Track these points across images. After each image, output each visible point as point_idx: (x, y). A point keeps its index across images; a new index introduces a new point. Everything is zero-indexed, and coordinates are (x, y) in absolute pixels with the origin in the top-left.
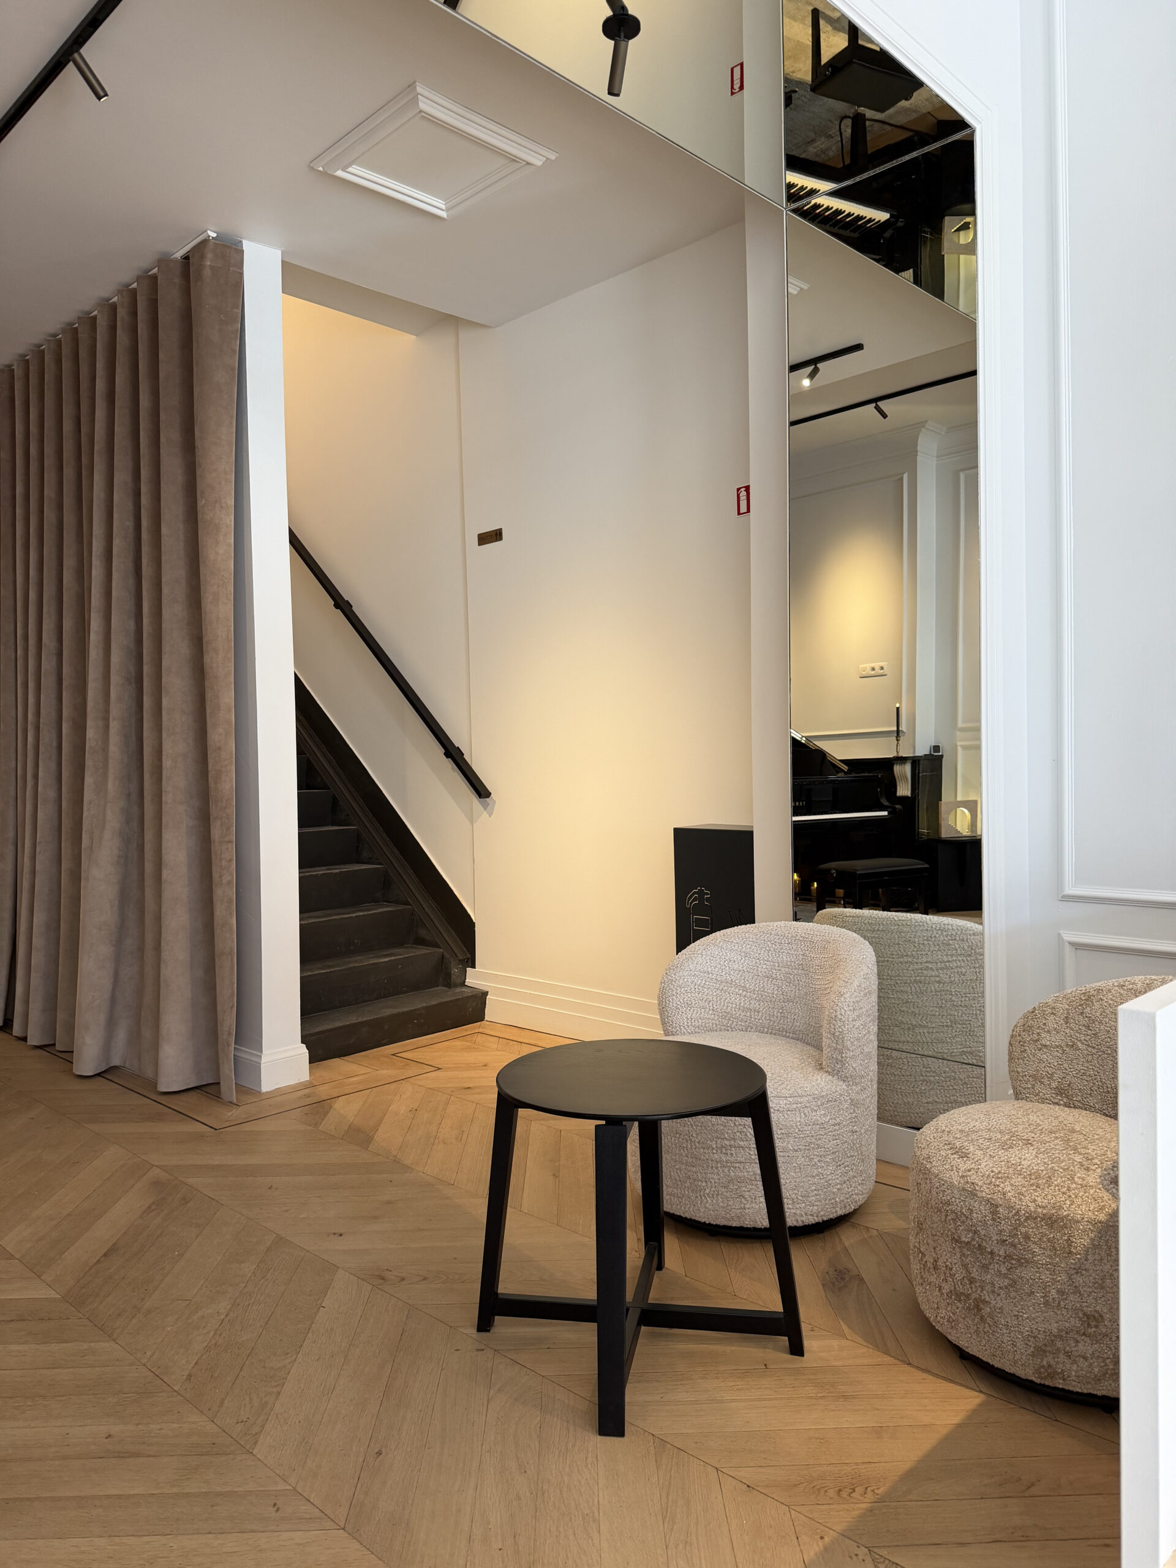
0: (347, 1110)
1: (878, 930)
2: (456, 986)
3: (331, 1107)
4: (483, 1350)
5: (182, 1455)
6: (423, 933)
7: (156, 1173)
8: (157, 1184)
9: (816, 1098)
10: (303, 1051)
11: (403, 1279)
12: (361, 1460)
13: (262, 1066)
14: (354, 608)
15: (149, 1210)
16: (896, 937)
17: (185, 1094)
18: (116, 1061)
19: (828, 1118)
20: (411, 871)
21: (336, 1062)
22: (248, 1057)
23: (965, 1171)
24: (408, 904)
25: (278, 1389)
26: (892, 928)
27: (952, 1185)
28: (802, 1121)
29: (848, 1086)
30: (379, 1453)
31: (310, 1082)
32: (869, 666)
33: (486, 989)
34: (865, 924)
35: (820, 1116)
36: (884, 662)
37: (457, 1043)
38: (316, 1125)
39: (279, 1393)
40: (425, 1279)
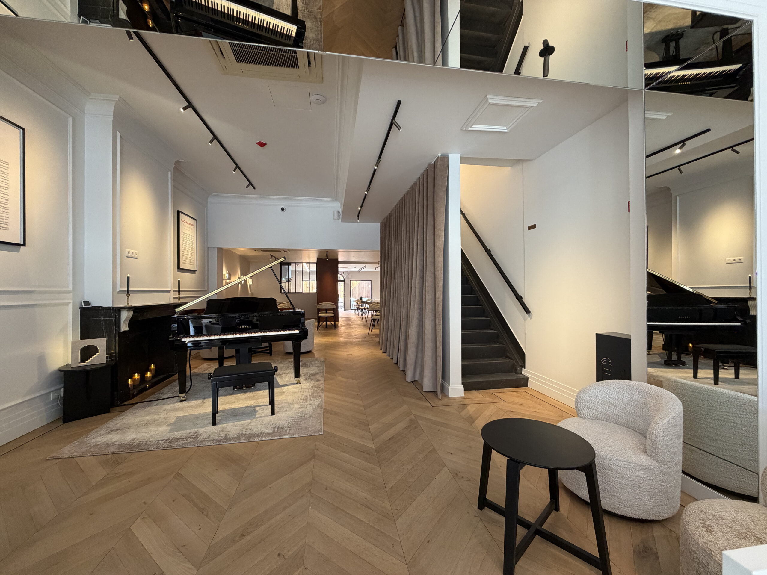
0: (471, 409)
1: (695, 392)
2: (518, 373)
3: (466, 407)
4: (477, 517)
5: (379, 514)
6: (508, 354)
7: (412, 416)
8: (411, 420)
9: (639, 465)
10: (462, 387)
11: (463, 477)
12: (423, 541)
13: (450, 389)
14: (491, 252)
15: (405, 428)
16: (706, 397)
17: (429, 393)
18: (416, 379)
19: (646, 476)
20: (506, 334)
21: (474, 391)
22: (446, 386)
23: (707, 540)
24: (504, 344)
25: (411, 503)
26: (704, 392)
27: (698, 544)
28: (630, 473)
29: (659, 464)
30: (429, 542)
31: (464, 397)
32: (732, 259)
33: (528, 377)
34: (688, 388)
35: (641, 473)
36: (742, 257)
37: (515, 393)
38: (460, 412)
39: (411, 504)
40: (470, 480)
